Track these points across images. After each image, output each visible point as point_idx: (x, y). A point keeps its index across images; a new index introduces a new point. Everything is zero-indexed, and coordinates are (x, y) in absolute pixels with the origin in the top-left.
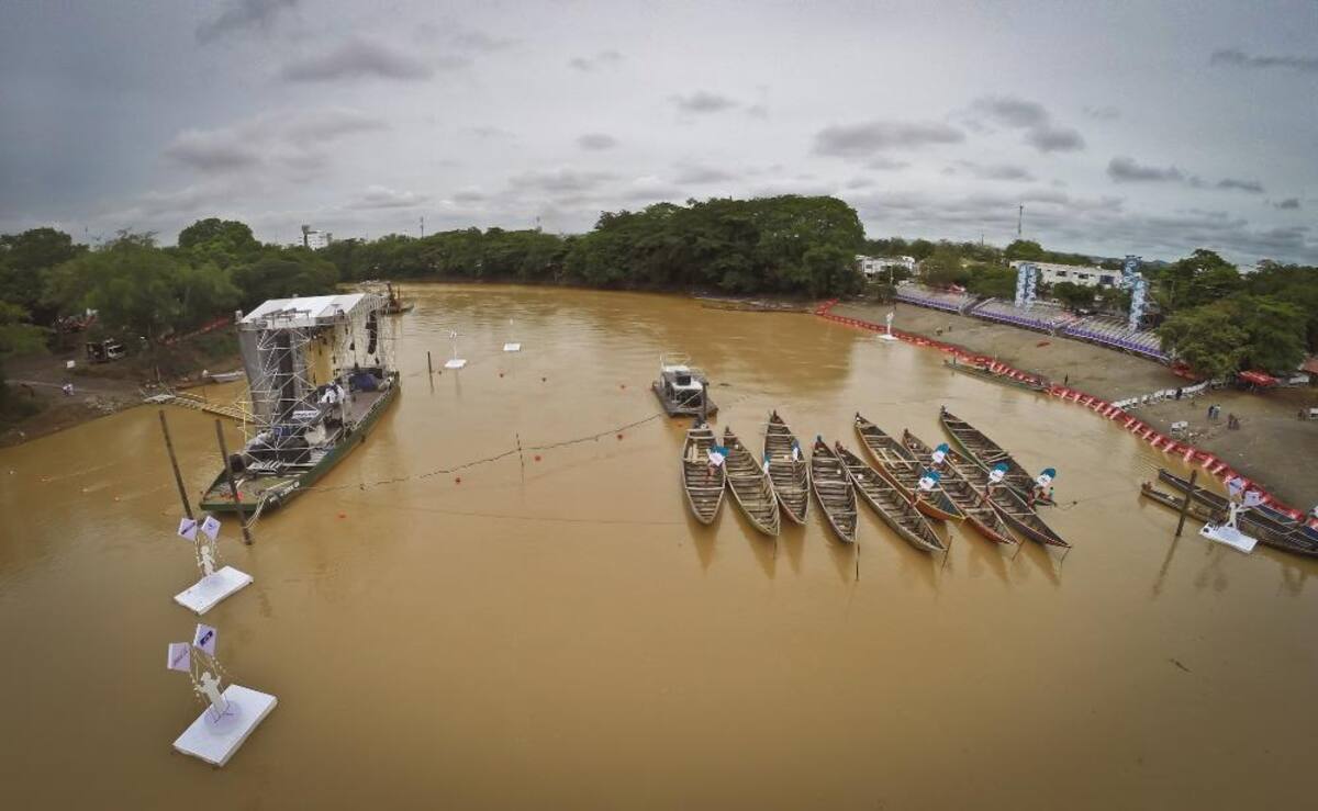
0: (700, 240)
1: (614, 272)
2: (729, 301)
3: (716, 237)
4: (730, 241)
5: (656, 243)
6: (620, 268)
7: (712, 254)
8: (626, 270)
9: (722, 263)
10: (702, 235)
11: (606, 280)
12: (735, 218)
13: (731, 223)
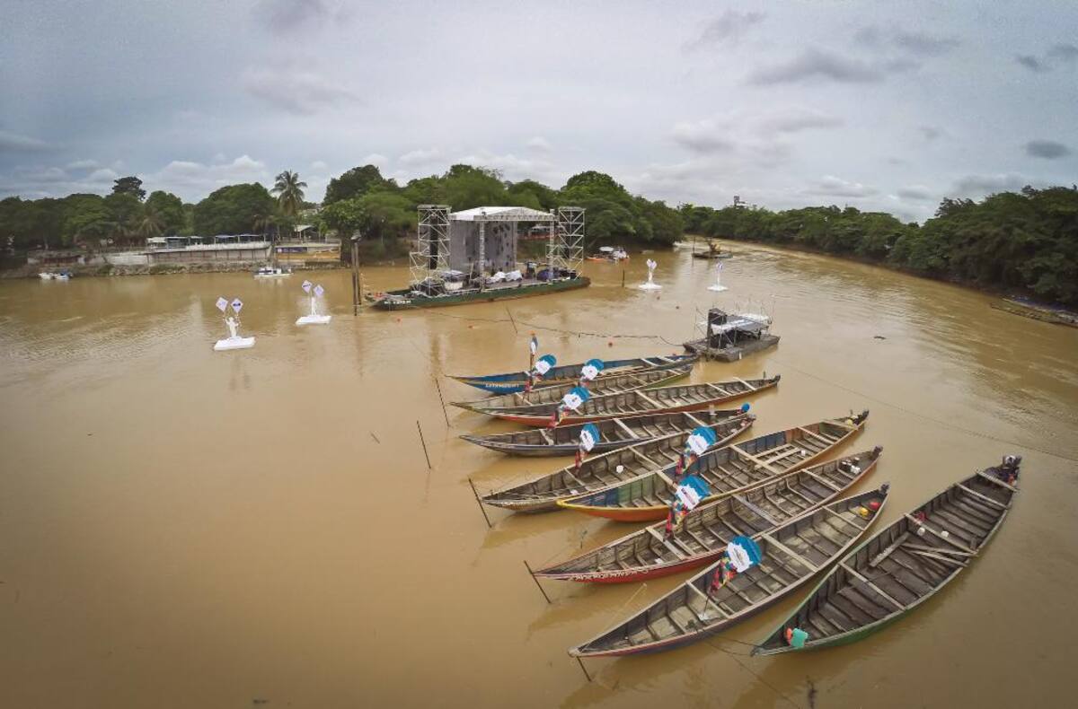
0: (1017, 231)
1: (933, 260)
2: (1036, 308)
3: (1037, 230)
4: (1054, 237)
5: (978, 233)
6: (942, 257)
7: (1030, 249)
8: (947, 259)
9: (1038, 261)
10: (1021, 226)
11: (925, 267)
12: (1061, 209)
13: (1058, 215)
